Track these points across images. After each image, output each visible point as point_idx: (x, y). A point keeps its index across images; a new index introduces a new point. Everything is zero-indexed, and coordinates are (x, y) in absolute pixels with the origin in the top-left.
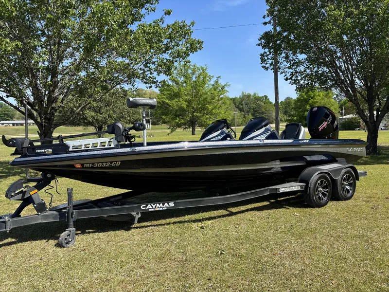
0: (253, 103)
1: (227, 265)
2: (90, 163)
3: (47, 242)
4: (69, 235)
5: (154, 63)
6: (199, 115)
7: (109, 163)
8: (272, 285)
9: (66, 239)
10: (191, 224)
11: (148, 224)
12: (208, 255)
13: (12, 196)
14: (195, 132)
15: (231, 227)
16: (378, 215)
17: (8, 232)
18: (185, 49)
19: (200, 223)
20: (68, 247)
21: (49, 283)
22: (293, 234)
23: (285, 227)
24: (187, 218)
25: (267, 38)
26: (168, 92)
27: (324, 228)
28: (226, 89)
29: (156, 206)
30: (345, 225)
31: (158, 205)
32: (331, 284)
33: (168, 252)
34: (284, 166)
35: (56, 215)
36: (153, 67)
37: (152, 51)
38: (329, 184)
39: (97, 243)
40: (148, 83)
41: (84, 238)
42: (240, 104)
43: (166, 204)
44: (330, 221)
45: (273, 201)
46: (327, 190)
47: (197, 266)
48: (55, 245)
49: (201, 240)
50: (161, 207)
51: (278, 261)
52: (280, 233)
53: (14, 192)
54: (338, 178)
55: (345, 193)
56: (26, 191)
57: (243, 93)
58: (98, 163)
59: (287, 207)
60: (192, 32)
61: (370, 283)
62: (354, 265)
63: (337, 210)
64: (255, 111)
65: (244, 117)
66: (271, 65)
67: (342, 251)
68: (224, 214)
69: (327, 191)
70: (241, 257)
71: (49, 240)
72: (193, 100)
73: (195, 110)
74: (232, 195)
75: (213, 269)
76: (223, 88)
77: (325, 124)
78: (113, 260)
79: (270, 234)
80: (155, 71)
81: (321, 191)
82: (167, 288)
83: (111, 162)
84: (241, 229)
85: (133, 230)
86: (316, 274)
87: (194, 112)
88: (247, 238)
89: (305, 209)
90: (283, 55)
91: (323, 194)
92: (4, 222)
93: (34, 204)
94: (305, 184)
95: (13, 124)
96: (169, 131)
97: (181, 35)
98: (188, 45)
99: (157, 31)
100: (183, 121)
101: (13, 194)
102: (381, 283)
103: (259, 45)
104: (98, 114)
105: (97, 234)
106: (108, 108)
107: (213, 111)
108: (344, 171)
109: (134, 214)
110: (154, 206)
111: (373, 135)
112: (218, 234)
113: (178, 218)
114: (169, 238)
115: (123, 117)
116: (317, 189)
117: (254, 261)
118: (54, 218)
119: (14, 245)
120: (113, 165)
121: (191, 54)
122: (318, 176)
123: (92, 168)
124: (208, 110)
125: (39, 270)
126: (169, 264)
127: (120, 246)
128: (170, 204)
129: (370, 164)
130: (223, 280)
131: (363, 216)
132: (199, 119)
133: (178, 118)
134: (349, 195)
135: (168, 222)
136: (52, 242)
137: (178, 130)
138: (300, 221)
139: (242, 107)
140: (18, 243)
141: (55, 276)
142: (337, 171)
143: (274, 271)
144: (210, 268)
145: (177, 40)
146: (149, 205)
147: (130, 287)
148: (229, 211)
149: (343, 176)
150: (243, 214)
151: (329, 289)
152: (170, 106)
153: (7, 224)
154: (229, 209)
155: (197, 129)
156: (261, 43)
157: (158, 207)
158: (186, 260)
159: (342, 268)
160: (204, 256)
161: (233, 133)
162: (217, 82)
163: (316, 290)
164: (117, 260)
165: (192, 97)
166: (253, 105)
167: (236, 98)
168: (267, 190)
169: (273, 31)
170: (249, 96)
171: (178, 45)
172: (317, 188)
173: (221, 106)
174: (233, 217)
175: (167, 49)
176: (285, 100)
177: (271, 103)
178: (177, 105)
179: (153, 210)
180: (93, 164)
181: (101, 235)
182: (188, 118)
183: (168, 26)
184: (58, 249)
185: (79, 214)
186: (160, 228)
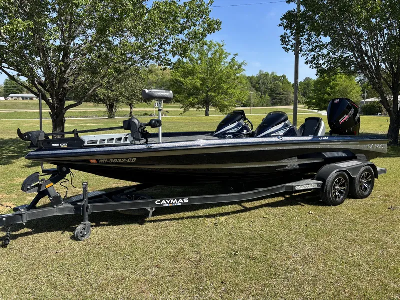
0: (271, 84)
1: (241, 267)
2: (105, 159)
3: (62, 233)
4: (84, 229)
5: (169, 44)
6: (213, 94)
7: (125, 160)
8: (285, 292)
9: (81, 232)
10: (205, 219)
11: (162, 218)
12: (223, 255)
13: (28, 190)
14: (209, 113)
15: (245, 225)
16: (395, 217)
17: (25, 224)
18: (202, 30)
19: (214, 219)
20: (84, 241)
21: (66, 280)
22: (308, 235)
23: (300, 227)
24: (201, 212)
25: (290, 19)
26: (183, 70)
27: (339, 230)
28: (243, 67)
29: (171, 201)
30: (361, 227)
31: (172, 201)
32: (344, 293)
33: (182, 251)
34: (302, 163)
35: (72, 208)
36: (168, 48)
37: (168, 31)
38: (348, 183)
39: (112, 237)
40: (162, 65)
41: (99, 231)
42: (257, 83)
43: (181, 200)
44: (346, 222)
45: (288, 196)
46: (345, 188)
47: (211, 268)
48: (71, 238)
49: (215, 239)
50: (175, 203)
51: (291, 265)
52: (294, 234)
53: (30, 185)
54: (357, 176)
55: (363, 191)
56: (42, 185)
57: (260, 72)
58: (114, 159)
59: (302, 204)
60: (211, 11)
61: (383, 293)
62: (368, 273)
63: (354, 210)
64: (273, 91)
65: (261, 97)
66: (292, 46)
67: (357, 257)
68: (238, 209)
69: (344, 190)
70: (255, 259)
71: (64, 232)
72: (208, 79)
73: (210, 90)
74: (247, 193)
75: (226, 272)
76: (240, 66)
77: (346, 117)
78: (128, 257)
79: (283, 235)
80: (170, 53)
81: (338, 189)
82: (181, 290)
83: (127, 159)
84: (255, 227)
85: (147, 225)
86: (329, 281)
87: (208, 92)
88: (261, 237)
89: (320, 207)
90: (306, 37)
91: (340, 192)
92: (21, 215)
93: (50, 197)
94: (322, 182)
95: (23, 98)
96: (182, 110)
97: (199, 15)
98: (206, 26)
99: (174, 11)
100: (196, 101)
101: (29, 188)
102: (394, 294)
103: (280, 26)
104: (110, 91)
105: (111, 227)
106: (120, 86)
107: (229, 91)
108: (363, 169)
109: (149, 209)
110: (169, 202)
111: (396, 125)
112: (232, 232)
113: (192, 213)
114: (183, 235)
115: (135, 95)
116: (334, 188)
117: (268, 264)
118: (70, 211)
119: (30, 236)
120: (128, 161)
121: (209, 35)
122: (336, 175)
123: (108, 163)
124: (223, 90)
125: (56, 265)
126: (183, 264)
127: (134, 242)
128: (184, 200)
129: (390, 157)
130: (237, 284)
131: (379, 218)
132: (213, 99)
133: (191, 98)
134: (367, 193)
135: (182, 217)
136: (68, 234)
137: (192, 109)
138: (316, 221)
139: (258, 86)
140: (35, 234)
141: (72, 272)
142: (356, 169)
143: (287, 277)
144: (223, 270)
145: (194, 20)
146: (164, 201)
147: (145, 287)
148: (243, 207)
149: (362, 174)
150: (257, 211)
151: (341, 298)
152: (183, 84)
153: (23, 217)
154: (244, 204)
155: (211, 108)
156: (283, 24)
157: (173, 203)
158: (201, 261)
159: (356, 275)
160: (218, 257)
161: (250, 125)
162: (233, 60)
163: (328, 299)
164: (132, 257)
165: (207, 76)
166: (271, 85)
167: (253, 77)
168: (283, 187)
169: (296, 11)
170: (267, 75)
171: (195, 26)
172: (335, 186)
173: (237, 86)
174: (248, 213)
175: (184, 29)
176: (305, 80)
177: (289, 83)
178: (191, 84)
179: (167, 205)
180: (109, 160)
181: (116, 228)
182: (202, 98)
183: (185, 4)
184: (74, 242)
185: (94, 208)
186: (174, 223)
